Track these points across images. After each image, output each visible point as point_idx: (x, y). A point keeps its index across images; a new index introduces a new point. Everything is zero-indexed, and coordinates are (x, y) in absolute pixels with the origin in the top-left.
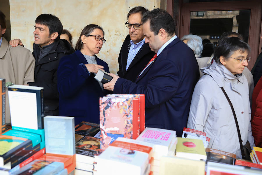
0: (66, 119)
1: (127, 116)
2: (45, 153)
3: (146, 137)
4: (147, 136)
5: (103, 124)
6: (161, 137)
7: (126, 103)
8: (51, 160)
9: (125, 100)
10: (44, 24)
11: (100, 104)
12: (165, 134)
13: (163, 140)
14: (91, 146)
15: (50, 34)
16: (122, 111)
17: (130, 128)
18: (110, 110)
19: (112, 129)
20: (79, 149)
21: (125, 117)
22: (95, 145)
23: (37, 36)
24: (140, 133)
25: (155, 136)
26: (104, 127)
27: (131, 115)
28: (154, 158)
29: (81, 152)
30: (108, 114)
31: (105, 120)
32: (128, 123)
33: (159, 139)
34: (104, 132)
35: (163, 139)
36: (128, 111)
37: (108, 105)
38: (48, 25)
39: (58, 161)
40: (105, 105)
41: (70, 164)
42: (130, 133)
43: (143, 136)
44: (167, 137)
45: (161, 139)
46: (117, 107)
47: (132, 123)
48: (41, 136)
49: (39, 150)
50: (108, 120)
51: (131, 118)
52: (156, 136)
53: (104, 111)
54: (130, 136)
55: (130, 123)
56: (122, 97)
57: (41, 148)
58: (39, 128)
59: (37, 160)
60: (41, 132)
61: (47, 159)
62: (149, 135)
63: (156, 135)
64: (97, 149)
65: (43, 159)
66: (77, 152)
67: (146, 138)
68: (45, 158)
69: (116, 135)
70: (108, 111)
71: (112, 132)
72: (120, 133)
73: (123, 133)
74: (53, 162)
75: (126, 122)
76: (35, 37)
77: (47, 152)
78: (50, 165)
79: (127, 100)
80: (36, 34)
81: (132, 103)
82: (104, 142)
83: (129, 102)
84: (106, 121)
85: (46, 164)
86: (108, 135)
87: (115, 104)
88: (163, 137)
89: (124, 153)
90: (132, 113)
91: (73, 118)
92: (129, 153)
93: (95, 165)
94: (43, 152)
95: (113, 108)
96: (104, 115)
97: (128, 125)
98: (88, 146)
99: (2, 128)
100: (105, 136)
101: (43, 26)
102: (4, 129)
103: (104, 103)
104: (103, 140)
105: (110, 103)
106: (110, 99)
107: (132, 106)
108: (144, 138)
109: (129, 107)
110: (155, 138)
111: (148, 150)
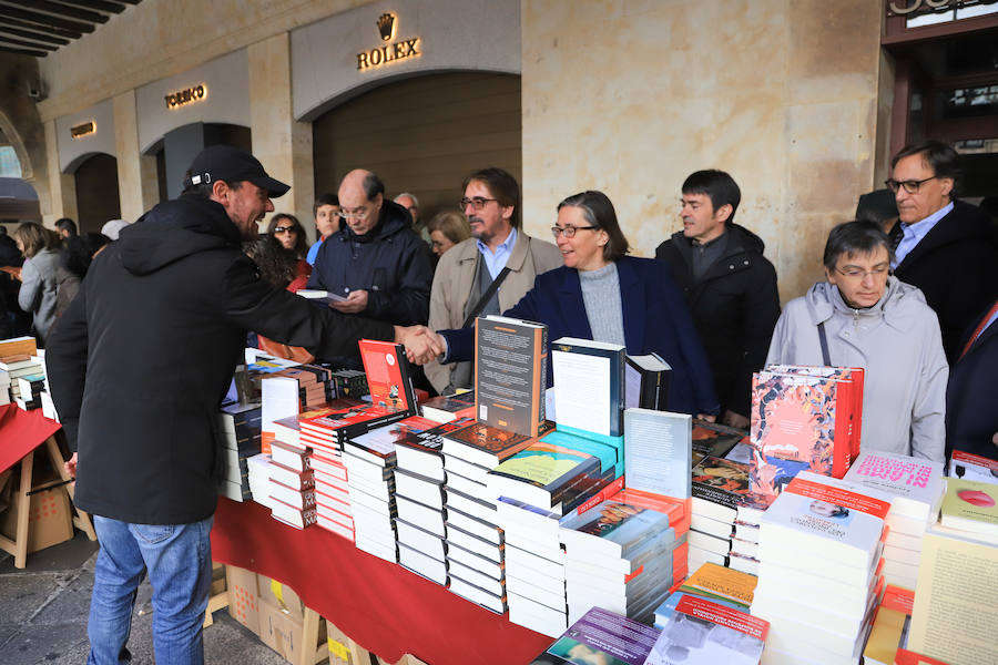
0: (674, 418)
1: (821, 420)
2: (624, 487)
3: (867, 473)
4: (871, 471)
5: (759, 436)
6: (906, 476)
7: (819, 389)
8: (638, 504)
9: (817, 381)
10: (699, 193)
11: (754, 388)
12: (917, 470)
13: (915, 484)
14: (724, 481)
15: (715, 211)
16: (808, 407)
17: (828, 449)
18: (778, 404)
19: (781, 448)
20: (697, 485)
21: (816, 422)
22: (732, 479)
23: (688, 220)
24: (851, 464)
25: (891, 473)
26: (760, 441)
27: (831, 419)
28: (891, 528)
29: (704, 493)
30: (773, 414)
31: (763, 425)
32: (822, 437)
33: (902, 481)
34: (761, 453)
35: (913, 481)
36: (823, 410)
37: (772, 391)
38: (708, 192)
39: (654, 509)
40: (765, 392)
41: (678, 517)
42: (827, 460)
43: (859, 472)
44: (924, 477)
45: (908, 482)
46: (795, 396)
47: (832, 438)
48: (617, 450)
49: (613, 480)
50: (771, 426)
51: (829, 425)
52: (894, 473)
53: (762, 406)
54: (826, 467)
55: (827, 436)
56: (806, 373)
57: (617, 476)
58: (612, 434)
59: (610, 502)
60: (616, 441)
61: (628, 502)
62: (875, 469)
63: (893, 470)
64: (739, 489)
65: (620, 501)
66: (694, 493)
67: (869, 478)
68: (624, 497)
69: (790, 463)
70: (772, 405)
71: (780, 456)
72: (801, 458)
73: (808, 460)
74: (644, 510)
75: (817, 435)
76: (685, 223)
77: (627, 486)
78: (639, 516)
79: (823, 383)
80: (685, 217)
81: (835, 389)
82: (758, 476)
83: (827, 387)
84: (767, 428)
85: (628, 512)
86: (768, 460)
87: (791, 391)
88: (912, 477)
89: (820, 511)
90: (833, 414)
91: (690, 416)
92: (834, 514)
93: (738, 527)
94: (621, 485)
95: (786, 399)
96: (762, 413)
97: (823, 442)
98: (718, 481)
99: (540, 427)
100: (761, 464)
101: (698, 198)
102: (541, 430)
103: (762, 386)
104: (756, 470)
105: (778, 386)
106: (779, 378)
107: (835, 397)
108: (862, 477)
109: (828, 399)
110: (891, 478)
111: (880, 509)
